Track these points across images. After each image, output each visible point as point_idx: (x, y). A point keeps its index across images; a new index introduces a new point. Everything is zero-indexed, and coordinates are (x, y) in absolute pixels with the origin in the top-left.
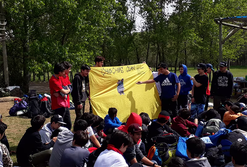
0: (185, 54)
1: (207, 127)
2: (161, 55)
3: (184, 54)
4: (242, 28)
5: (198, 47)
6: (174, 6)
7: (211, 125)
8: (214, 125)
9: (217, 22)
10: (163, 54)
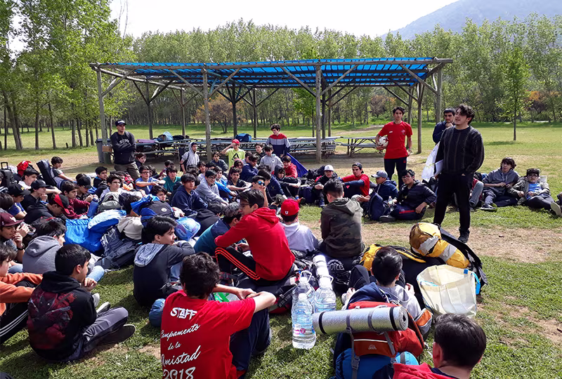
0: (50, 109)
1: (104, 204)
2: (12, 110)
3: (48, 109)
4: (126, 78)
5: (67, 100)
6: (25, 41)
7: (109, 200)
8: (113, 199)
9: (93, 68)
10: (14, 109)
